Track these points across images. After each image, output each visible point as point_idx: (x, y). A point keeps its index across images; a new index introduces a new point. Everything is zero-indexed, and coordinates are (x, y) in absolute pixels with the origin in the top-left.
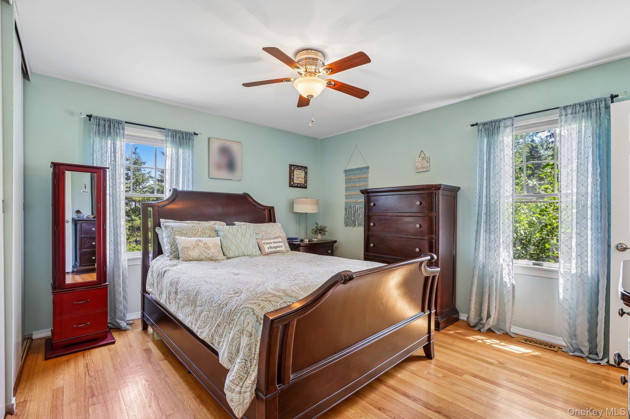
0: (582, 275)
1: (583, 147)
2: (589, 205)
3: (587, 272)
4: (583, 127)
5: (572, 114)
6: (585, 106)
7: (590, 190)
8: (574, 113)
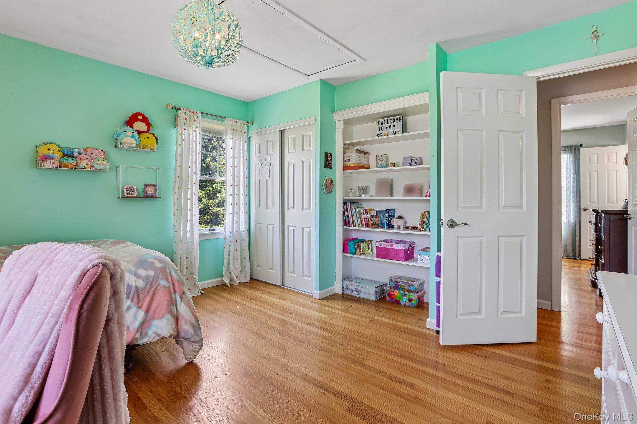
0: (569, 223)
1: (569, 166)
2: (572, 191)
3: (571, 221)
4: (569, 157)
5: (564, 150)
6: (570, 148)
7: (572, 185)
8: (565, 150)
